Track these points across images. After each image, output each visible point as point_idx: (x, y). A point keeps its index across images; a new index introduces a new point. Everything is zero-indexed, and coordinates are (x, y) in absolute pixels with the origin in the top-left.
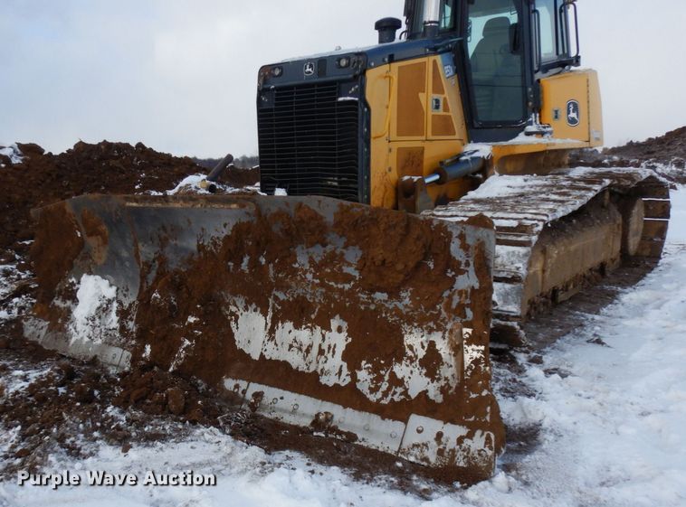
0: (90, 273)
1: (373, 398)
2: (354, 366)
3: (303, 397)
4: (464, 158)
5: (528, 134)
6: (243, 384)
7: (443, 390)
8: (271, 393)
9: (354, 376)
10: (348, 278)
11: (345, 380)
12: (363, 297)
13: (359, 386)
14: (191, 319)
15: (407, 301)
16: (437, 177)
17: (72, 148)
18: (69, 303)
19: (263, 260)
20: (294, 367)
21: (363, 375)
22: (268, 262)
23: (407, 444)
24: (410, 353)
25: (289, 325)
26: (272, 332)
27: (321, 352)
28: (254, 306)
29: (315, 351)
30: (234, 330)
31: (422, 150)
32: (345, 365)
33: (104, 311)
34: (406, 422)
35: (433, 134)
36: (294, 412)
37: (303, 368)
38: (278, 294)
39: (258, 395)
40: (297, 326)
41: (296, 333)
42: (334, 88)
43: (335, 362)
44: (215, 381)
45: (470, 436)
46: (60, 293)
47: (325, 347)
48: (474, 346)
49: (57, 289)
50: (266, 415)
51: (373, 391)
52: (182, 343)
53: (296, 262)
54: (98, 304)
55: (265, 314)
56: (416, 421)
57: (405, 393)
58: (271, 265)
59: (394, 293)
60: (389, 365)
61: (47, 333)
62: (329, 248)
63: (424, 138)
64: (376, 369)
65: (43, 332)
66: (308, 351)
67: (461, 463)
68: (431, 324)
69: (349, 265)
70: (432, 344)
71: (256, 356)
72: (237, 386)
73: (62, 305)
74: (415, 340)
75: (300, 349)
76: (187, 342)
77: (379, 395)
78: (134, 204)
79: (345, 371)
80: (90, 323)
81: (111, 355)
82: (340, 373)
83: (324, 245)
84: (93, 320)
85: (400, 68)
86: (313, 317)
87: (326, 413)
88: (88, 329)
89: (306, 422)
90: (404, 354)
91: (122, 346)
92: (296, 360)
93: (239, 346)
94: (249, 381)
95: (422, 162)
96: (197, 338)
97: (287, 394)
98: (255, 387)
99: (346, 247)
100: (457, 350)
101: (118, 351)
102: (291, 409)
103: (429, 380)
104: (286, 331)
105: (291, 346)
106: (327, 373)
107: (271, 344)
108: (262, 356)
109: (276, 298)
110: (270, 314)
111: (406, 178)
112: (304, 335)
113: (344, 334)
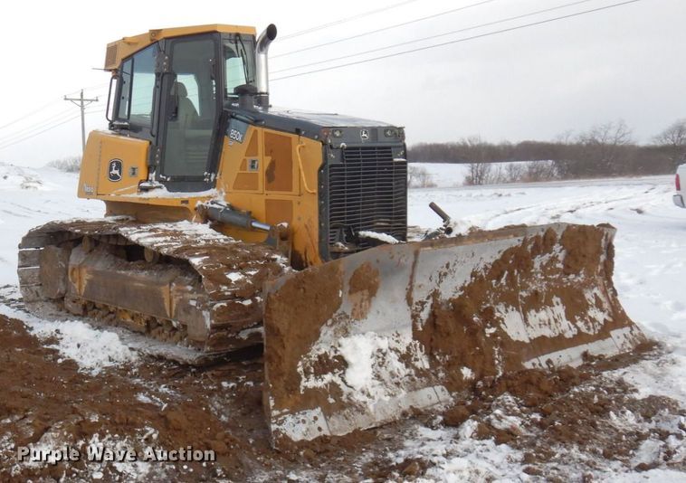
0: (347, 334)
1: (591, 333)
2: (574, 322)
6: (535, 361)
7: (609, 315)
8: (554, 356)
9: (576, 326)
10: (558, 270)
11: (575, 331)
12: (565, 280)
13: (583, 331)
15: (582, 276)
18: (328, 377)
20: (548, 336)
21: (580, 324)
23: (620, 346)
24: (590, 303)
25: (533, 312)
26: (525, 320)
27: (556, 321)
28: (511, 307)
29: (553, 322)
30: (505, 330)
32: (569, 322)
33: (380, 366)
34: (610, 336)
36: (572, 360)
37: (553, 335)
38: (521, 293)
39: (549, 362)
40: (537, 311)
41: (538, 315)
43: (565, 324)
46: (307, 373)
47: (556, 317)
49: (300, 369)
51: (589, 329)
52: (494, 351)
53: (533, 268)
55: (518, 310)
56: (614, 333)
57: (599, 324)
59: (577, 274)
60: (586, 313)
61: (326, 420)
64: (582, 319)
65: (321, 422)
66: (549, 324)
67: (639, 343)
69: (559, 262)
70: (595, 294)
71: (527, 341)
72: (533, 364)
73: (320, 384)
74: (589, 295)
75: (545, 324)
76: (497, 349)
77: (592, 330)
79: (572, 326)
81: (425, 397)
82: (570, 328)
83: (550, 253)
86: (543, 301)
90: (588, 304)
91: (430, 384)
92: (547, 332)
93: (515, 339)
97: (560, 352)
98: (543, 359)
101: (429, 391)
104: (533, 317)
105: (540, 325)
106: (564, 332)
107: (529, 328)
108: (530, 339)
109: (521, 296)
110: (521, 309)
112: (543, 315)
113: (561, 305)
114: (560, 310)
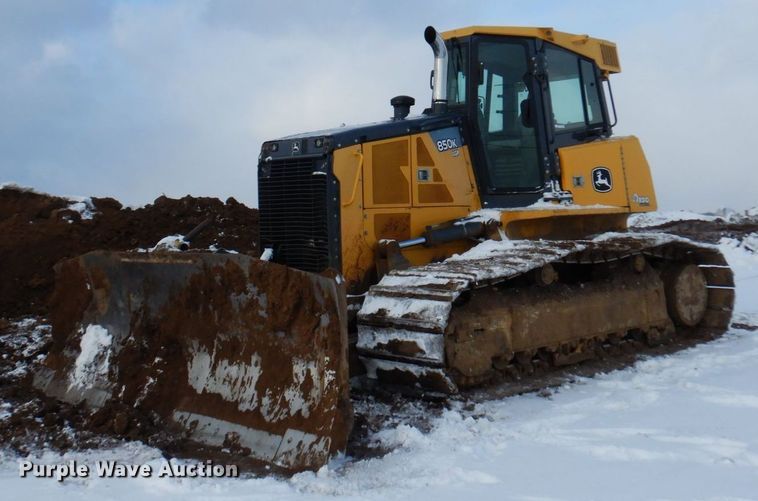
0: (95, 323)
1: (267, 419)
2: (261, 394)
3: (224, 422)
4: (458, 223)
5: (546, 200)
6: (186, 415)
7: (310, 408)
8: (203, 421)
9: (260, 402)
10: (262, 320)
11: (254, 406)
12: (271, 336)
13: (262, 410)
14: (157, 360)
16: (423, 240)
17: (152, 203)
19: (211, 307)
20: (224, 398)
21: (266, 401)
22: (214, 309)
23: (280, 452)
24: (295, 380)
25: (226, 362)
26: (214, 368)
27: (243, 383)
28: (204, 347)
29: (239, 383)
30: (189, 369)
31: (408, 217)
32: (256, 393)
33: (100, 358)
34: (283, 436)
35: (420, 202)
36: (215, 435)
37: (230, 398)
38: (220, 336)
39: (195, 424)
40: (230, 364)
41: (229, 368)
42: (311, 163)
43: (251, 391)
44: (166, 414)
45: (317, 442)
46: (69, 344)
47: (246, 380)
48: (330, 371)
49: (68, 339)
50: (196, 440)
51: (269, 413)
52: (147, 381)
53: (231, 308)
54: (96, 352)
55: (211, 354)
56: (291, 433)
57: (288, 413)
58: (216, 312)
59: (287, 332)
60: (282, 391)
61: (51, 381)
62: (249, 296)
63: (407, 205)
64: (273, 396)
65: (49, 381)
66: (235, 384)
68: (309, 355)
69: (262, 309)
70: (309, 371)
71: (200, 391)
72: (182, 417)
73: (69, 355)
74: (299, 369)
75: (230, 382)
76: (151, 380)
77: (272, 416)
78: (127, 260)
79: (255, 399)
80: (87, 369)
81: (97, 398)
82: (252, 401)
83: (246, 293)
84: (90, 367)
85: (373, 147)
86: (241, 354)
87: (234, 433)
88: (84, 375)
89: (220, 442)
90: (292, 381)
91: (107, 389)
92: (226, 392)
93: (190, 383)
94: (191, 412)
95: (408, 226)
96: (159, 376)
97: (214, 421)
98: (194, 417)
99: (259, 294)
100: (322, 374)
101: (103, 394)
102: (213, 432)
103: (303, 401)
104: (223, 368)
105: (225, 380)
106: (242, 401)
107: (212, 380)
108: (204, 390)
109: (219, 340)
110: (214, 354)
111: (382, 241)
112: (234, 370)
113: (259, 367)
114: (255, 372)
